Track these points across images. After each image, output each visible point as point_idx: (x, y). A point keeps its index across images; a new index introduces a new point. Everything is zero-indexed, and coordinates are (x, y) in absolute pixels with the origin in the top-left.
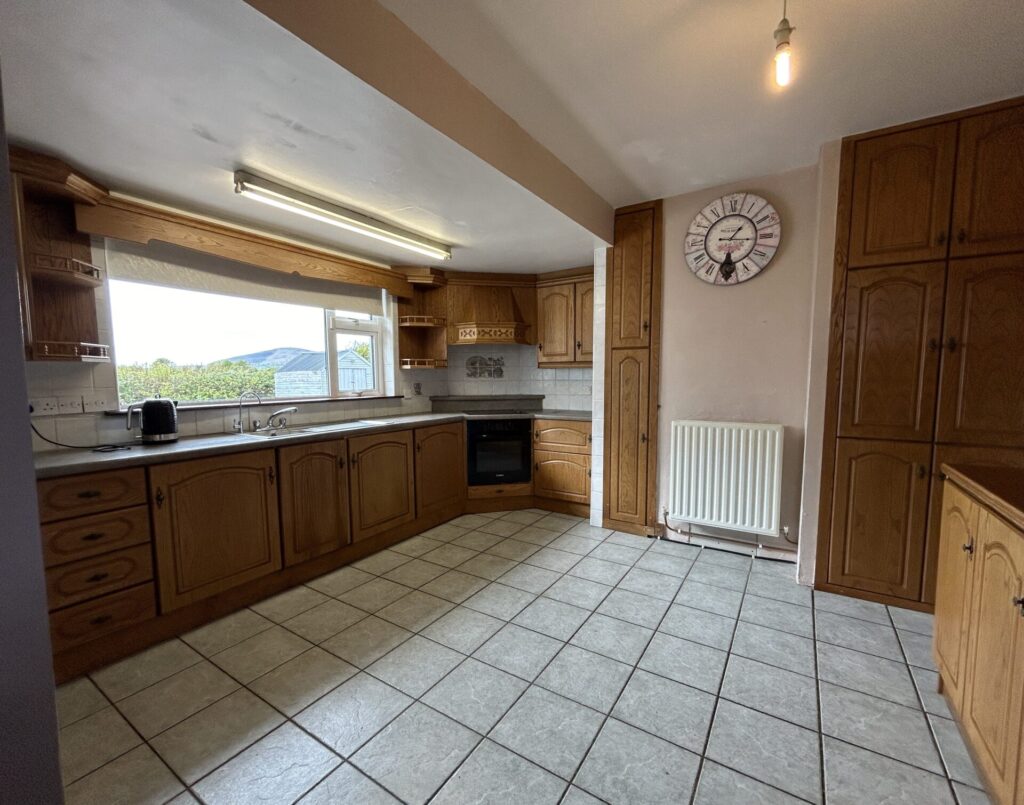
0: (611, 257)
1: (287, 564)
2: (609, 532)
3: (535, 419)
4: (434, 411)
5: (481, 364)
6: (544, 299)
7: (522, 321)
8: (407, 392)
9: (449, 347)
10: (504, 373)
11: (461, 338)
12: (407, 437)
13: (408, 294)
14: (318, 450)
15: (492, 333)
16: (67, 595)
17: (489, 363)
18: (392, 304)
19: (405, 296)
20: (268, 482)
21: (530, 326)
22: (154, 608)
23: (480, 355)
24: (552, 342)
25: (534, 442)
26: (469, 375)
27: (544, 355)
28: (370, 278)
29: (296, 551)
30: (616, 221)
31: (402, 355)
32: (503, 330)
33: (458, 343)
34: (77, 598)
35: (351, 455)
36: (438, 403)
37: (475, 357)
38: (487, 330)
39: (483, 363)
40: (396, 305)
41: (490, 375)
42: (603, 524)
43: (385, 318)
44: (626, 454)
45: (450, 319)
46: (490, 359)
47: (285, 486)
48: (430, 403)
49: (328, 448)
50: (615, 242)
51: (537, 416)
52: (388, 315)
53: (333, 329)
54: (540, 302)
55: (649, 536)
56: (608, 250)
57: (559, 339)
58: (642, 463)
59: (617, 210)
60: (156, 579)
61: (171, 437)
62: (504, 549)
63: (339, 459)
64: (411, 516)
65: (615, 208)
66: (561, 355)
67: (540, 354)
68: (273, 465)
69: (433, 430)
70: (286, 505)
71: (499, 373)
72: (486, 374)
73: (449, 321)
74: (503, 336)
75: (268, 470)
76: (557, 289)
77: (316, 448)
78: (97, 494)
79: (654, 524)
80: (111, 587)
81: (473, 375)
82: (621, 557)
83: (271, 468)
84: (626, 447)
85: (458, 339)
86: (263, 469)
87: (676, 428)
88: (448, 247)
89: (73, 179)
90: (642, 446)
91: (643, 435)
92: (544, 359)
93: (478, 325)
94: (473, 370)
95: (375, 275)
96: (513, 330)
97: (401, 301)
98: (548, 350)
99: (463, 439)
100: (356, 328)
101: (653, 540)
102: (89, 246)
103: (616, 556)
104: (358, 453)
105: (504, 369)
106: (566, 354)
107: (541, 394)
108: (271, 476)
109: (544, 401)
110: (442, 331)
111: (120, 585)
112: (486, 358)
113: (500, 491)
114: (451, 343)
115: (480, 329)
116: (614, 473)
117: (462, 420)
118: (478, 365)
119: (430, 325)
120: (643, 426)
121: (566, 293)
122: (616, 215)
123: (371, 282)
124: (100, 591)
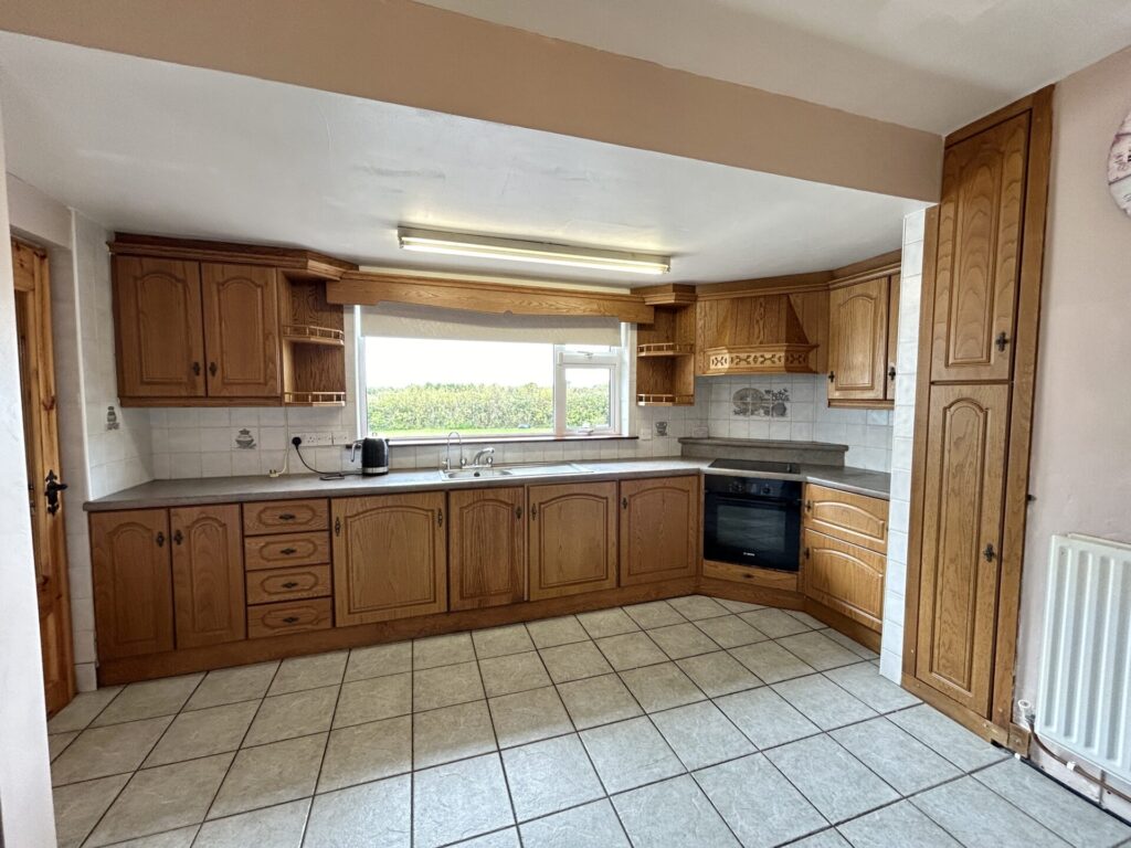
0: (933, 223)
1: (452, 608)
2: (911, 699)
3: (807, 483)
4: (684, 457)
5: (753, 398)
6: (840, 305)
7: (803, 339)
8: (645, 433)
9: (696, 378)
10: (788, 411)
11: (712, 367)
12: (609, 491)
13: (648, 318)
14: (492, 496)
15: (751, 359)
16: (270, 594)
17: (766, 397)
18: (629, 332)
19: (644, 321)
20: (437, 524)
21: (817, 346)
22: (330, 620)
23: (756, 386)
24: (849, 368)
25: (806, 516)
26: (736, 413)
27: (837, 389)
28: (595, 307)
29: (462, 597)
30: (946, 157)
31: (639, 390)
32: (768, 355)
33: (709, 373)
34: (275, 598)
35: (531, 505)
36: (689, 447)
37: (747, 389)
38: (743, 356)
39: (759, 397)
40: (636, 332)
41: (767, 413)
42: (903, 680)
43: (622, 347)
44: (950, 573)
45: (699, 343)
46: (768, 392)
47: (454, 531)
48: (680, 445)
49: (504, 495)
50: (944, 195)
51: (810, 478)
52: (626, 345)
53: (562, 364)
54: (833, 309)
55: (995, 743)
56: (929, 212)
57: (859, 366)
58: (986, 600)
59: (948, 138)
60: (332, 596)
61: (381, 470)
62: (703, 668)
63: (516, 508)
64: (610, 583)
65: (945, 135)
66: (864, 389)
67: (832, 386)
68: (443, 508)
69: (649, 484)
70: (454, 548)
71: (782, 411)
72: (762, 411)
73: (698, 348)
74: (768, 363)
75: (437, 513)
76: (858, 289)
77: (490, 494)
78: (292, 517)
79: (1008, 722)
80: (299, 595)
81: (742, 412)
82: (895, 764)
83: (440, 510)
84: (952, 561)
85: (709, 369)
86: (433, 511)
87: (1062, 553)
88: (665, 258)
89: (311, 263)
90: (988, 569)
91: (990, 548)
92: (837, 395)
93: (730, 350)
94: (743, 407)
95: (601, 302)
96: (783, 354)
97: (641, 327)
98: (843, 379)
99: (697, 498)
100: (590, 362)
101: (1002, 754)
102: (342, 313)
103: (886, 760)
104: (541, 504)
105: (787, 405)
106: (872, 388)
107: (844, 443)
108: (440, 520)
109: (847, 454)
110: (690, 360)
111: (305, 595)
112: (763, 390)
113: (749, 576)
114: (699, 373)
115: (734, 355)
116: (926, 601)
117: (697, 473)
118: (749, 400)
119: (670, 353)
120: (990, 533)
121: (874, 294)
122: (947, 148)
123: (596, 311)
124: (291, 596)
